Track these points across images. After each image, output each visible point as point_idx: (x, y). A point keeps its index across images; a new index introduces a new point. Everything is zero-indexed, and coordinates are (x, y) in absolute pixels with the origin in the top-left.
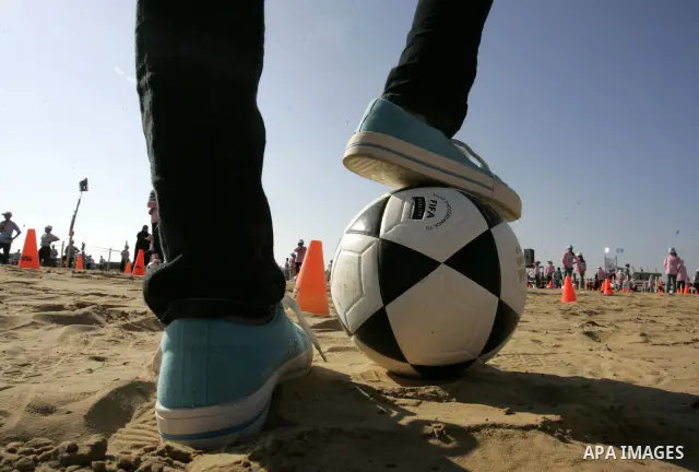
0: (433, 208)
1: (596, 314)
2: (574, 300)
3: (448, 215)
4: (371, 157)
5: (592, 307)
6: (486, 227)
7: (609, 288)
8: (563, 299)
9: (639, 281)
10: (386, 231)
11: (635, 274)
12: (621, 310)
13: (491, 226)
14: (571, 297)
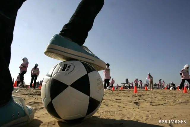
0: (69, 67)
1: (142, 96)
2: (137, 92)
3: (73, 70)
4: (51, 52)
5: (141, 94)
6: (86, 73)
7: (147, 89)
8: (134, 92)
9: (155, 86)
10: (54, 75)
11: (154, 84)
12: (148, 95)
13: (88, 72)
14: (136, 92)
